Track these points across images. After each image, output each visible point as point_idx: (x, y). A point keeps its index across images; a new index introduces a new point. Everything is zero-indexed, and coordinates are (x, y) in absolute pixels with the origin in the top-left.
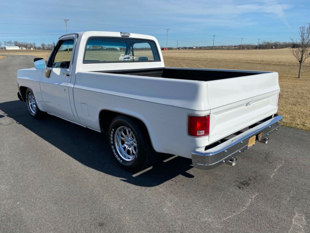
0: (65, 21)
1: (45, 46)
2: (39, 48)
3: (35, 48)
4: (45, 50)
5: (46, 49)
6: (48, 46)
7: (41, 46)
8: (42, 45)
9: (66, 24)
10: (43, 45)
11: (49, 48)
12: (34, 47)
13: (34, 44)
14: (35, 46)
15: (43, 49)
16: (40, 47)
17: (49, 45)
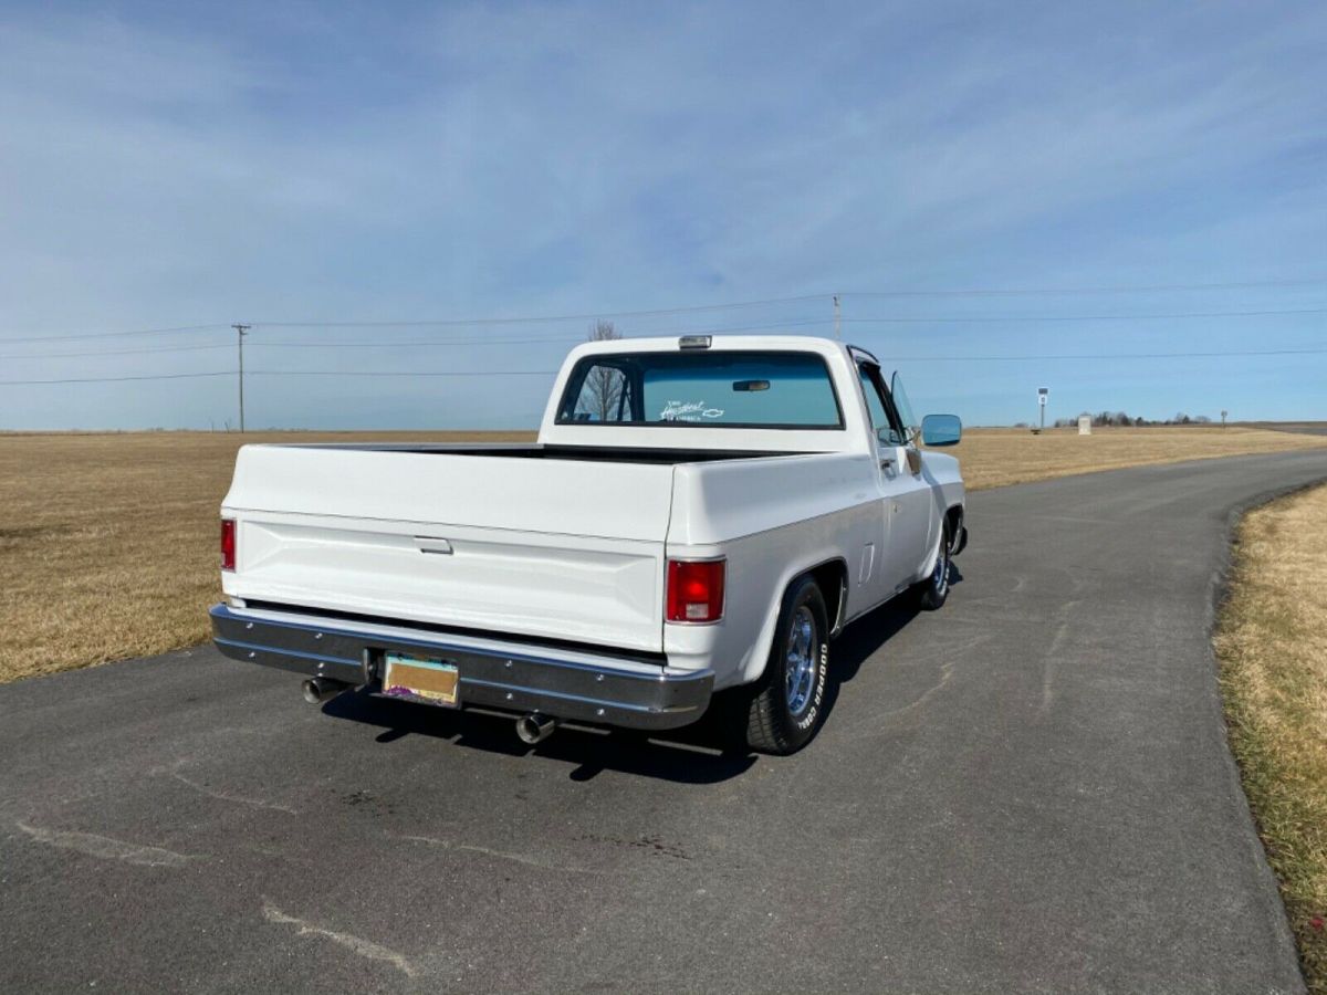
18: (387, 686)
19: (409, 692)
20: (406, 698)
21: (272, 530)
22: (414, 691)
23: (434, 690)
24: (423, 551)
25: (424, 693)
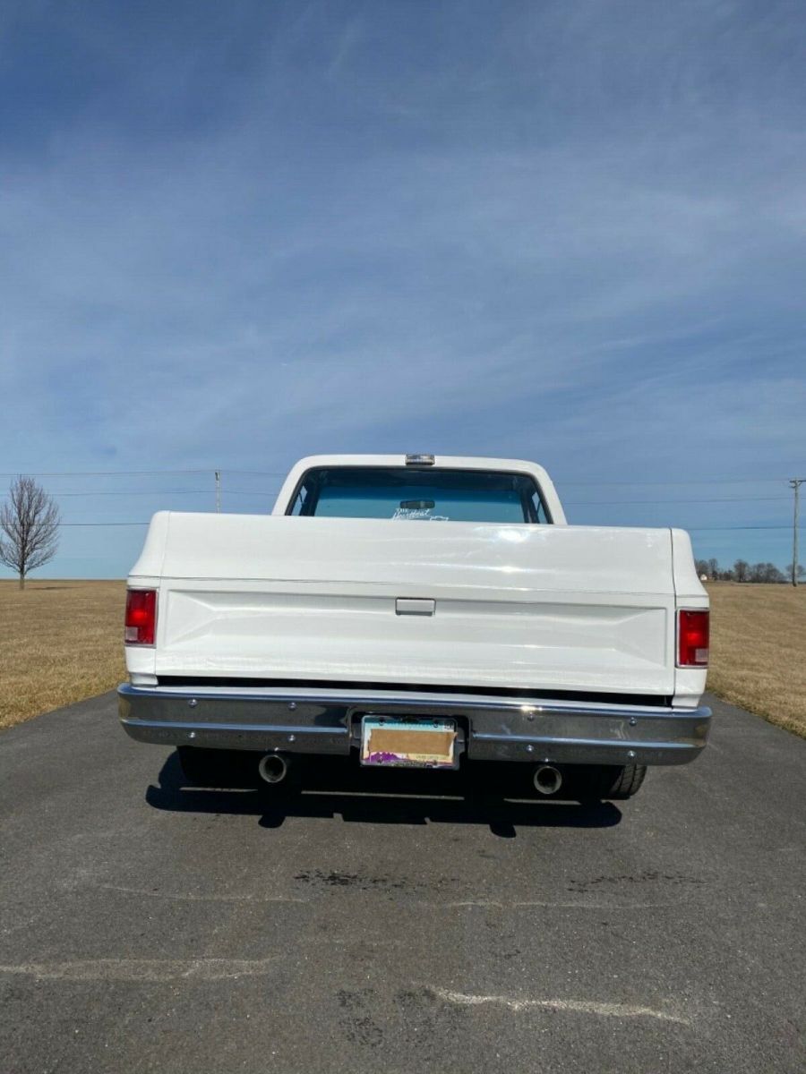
0: (793, 485)
1: (746, 568)
2: (727, 577)
3: (714, 574)
4: (745, 582)
5: (748, 579)
6: (756, 570)
7: (733, 570)
8: (736, 566)
9: (796, 494)
10: (741, 566)
11: (758, 576)
12: (711, 572)
13: (713, 562)
14: (716, 570)
15: (738, 579)
16: (730, 571)
17: (760, 566)
18: (366, 754)
19: (395, 757)
20: (392, 763)
21: (198, 598)
22: (400, 756)
23: (426, 752)
24: (399, 613)
25: (413, 757)
